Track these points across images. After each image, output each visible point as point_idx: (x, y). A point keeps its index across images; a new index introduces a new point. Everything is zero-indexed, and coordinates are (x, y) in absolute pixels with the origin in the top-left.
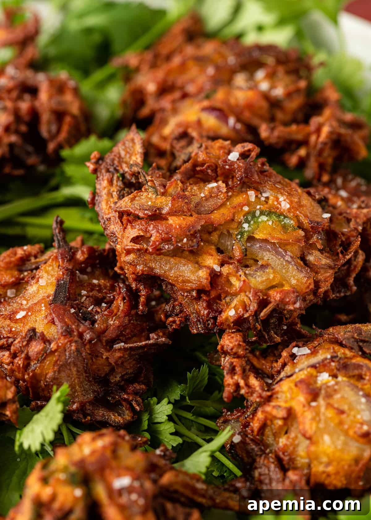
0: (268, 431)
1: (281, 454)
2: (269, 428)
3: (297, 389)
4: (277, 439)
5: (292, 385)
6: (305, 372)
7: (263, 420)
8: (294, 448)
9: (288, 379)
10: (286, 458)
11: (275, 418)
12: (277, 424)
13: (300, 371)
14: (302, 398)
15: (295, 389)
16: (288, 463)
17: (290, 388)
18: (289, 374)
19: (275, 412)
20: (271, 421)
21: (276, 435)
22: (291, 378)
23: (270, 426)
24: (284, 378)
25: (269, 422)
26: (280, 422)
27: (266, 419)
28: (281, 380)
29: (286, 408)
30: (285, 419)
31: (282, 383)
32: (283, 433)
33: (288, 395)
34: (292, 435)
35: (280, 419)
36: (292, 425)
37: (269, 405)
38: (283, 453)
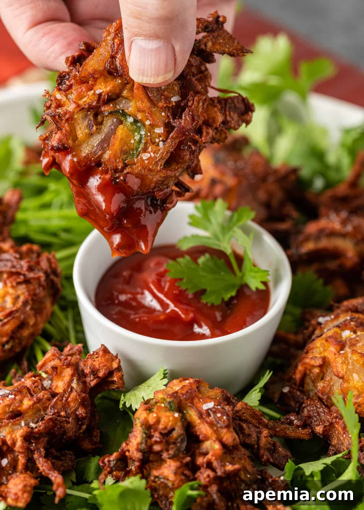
0: (308, 380)
1: (320, 394)
2: (308, 377)
3: (328, 343)
4: (316, 384)
5: (324, 342)
6: (332, 331)
7: (303, 371)
8: (330, 388)
9: (319, 339)
10: (325, 397)
11: (313, 366)
12: (315, 372)
13: (328, 330)
14: (332, 349)
15: (326, 344)
16: (327, 401)
17: (322, 344)
18: (319, 335)
19: (312, 362)
20: (310, 370)
21: (314, 382)
22: (322, 337)
23: (309, 375)
24: (316, 338)
25: (308, 371)
26: (317, 370)
27: (306, 369)
28: (314, 340)
29: (321, 357)
30: (321, 366)
31: (315, 341)
32: (320, 379)
33: (322, 349)
34: (328, 378)
35: (317, 366)
36: (327, 371)
37: (307, 358)
38: (322, 394)
